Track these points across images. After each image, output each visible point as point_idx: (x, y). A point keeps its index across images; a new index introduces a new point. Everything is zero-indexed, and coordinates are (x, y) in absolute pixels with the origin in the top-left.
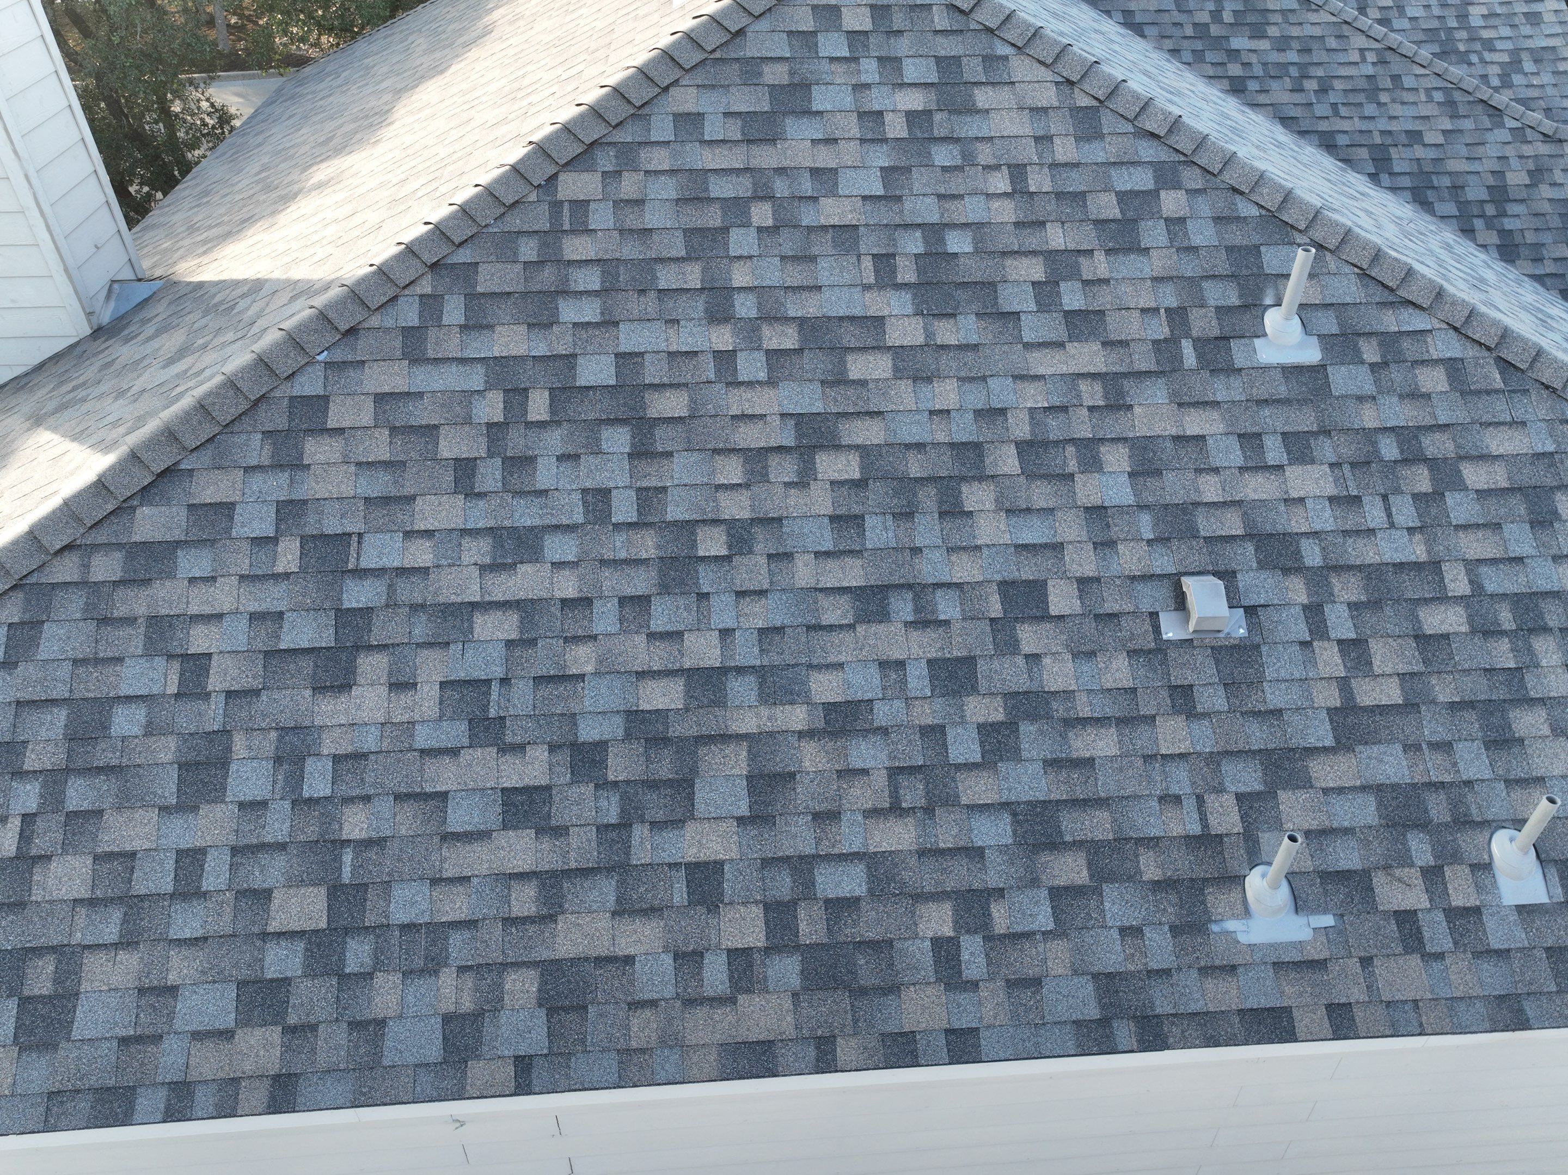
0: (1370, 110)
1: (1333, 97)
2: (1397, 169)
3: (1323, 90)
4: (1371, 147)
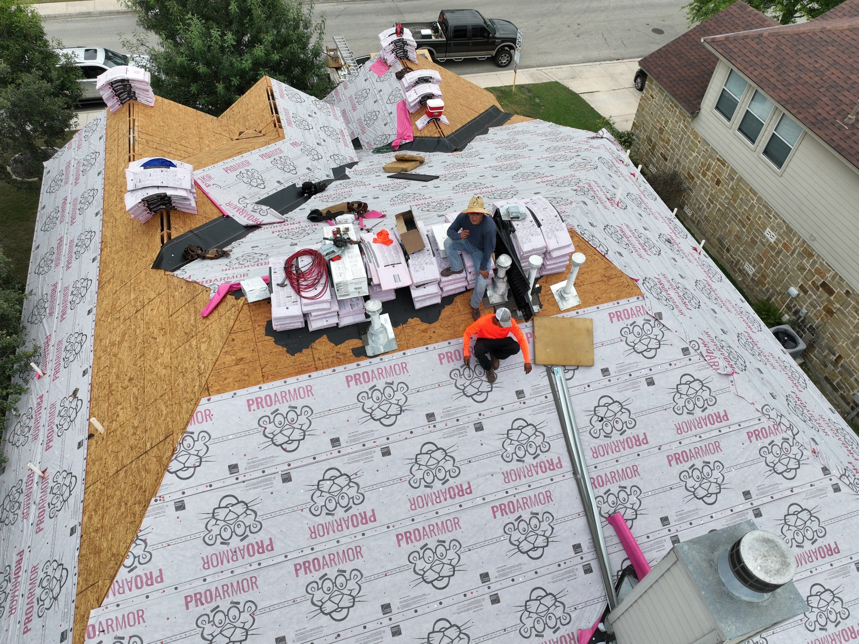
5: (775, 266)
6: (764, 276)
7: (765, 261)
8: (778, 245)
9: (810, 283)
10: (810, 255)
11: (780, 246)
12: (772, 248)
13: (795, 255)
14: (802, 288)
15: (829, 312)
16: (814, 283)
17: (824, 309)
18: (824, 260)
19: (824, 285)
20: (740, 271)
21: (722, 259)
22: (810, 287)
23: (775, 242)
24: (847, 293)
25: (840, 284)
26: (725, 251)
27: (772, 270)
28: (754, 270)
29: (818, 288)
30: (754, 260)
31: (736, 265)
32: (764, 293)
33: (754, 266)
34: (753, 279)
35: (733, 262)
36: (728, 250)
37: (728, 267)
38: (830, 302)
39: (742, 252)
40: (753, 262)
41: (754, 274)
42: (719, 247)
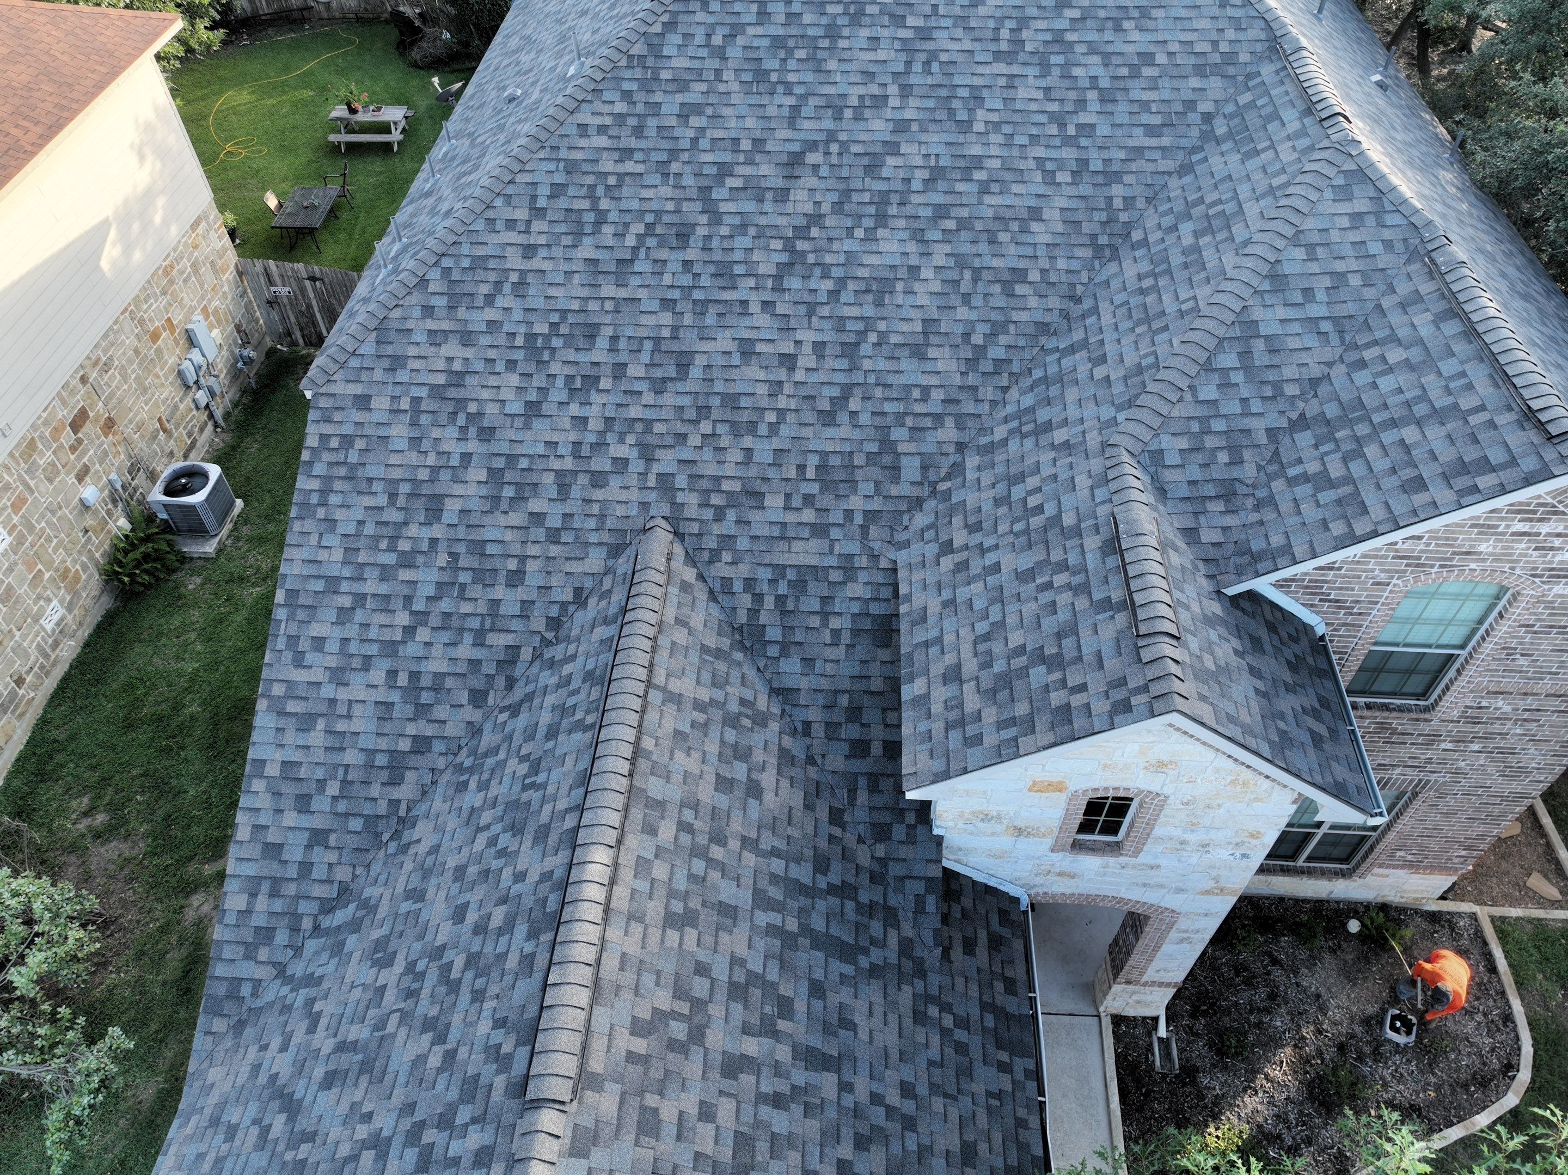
0: (1125, 325)
1: (1135, 301)
2: (1063, 361)
3: (1142, 292)
4: (1086, 339)
5: (49, 540)
6: (65, 574)
7: (40, 566)
8: (14, 526)
9: (72, 457)
10: (32, 445)
11: (16, 519)
12: (20, 540)
13: (32, 483)
14: (80, 478)
15: (109, 425)
16: (73, 449)
17: (106, 435)
18: (39, 417)
19: (76, 426)
20: (56, 644)
21: (36, 702)
22: (79, 458)
23: (10, 534)
24: (84, 380)
25: (73, 392)
26: (21, 692)
27: (55, 550)
28: (55, 602)
29: (79, 441)
30: (39, 597)
31: (47, 656)
32: (90, 577)
33: (49, 600)
34: (70, 609)
35: (42, 667)
36: (20, 682)
37: (50, 684)
38: (96, 420)
39: (24, 637)
40: (42, 603)
41: (61, 602)
42: (13, 712)
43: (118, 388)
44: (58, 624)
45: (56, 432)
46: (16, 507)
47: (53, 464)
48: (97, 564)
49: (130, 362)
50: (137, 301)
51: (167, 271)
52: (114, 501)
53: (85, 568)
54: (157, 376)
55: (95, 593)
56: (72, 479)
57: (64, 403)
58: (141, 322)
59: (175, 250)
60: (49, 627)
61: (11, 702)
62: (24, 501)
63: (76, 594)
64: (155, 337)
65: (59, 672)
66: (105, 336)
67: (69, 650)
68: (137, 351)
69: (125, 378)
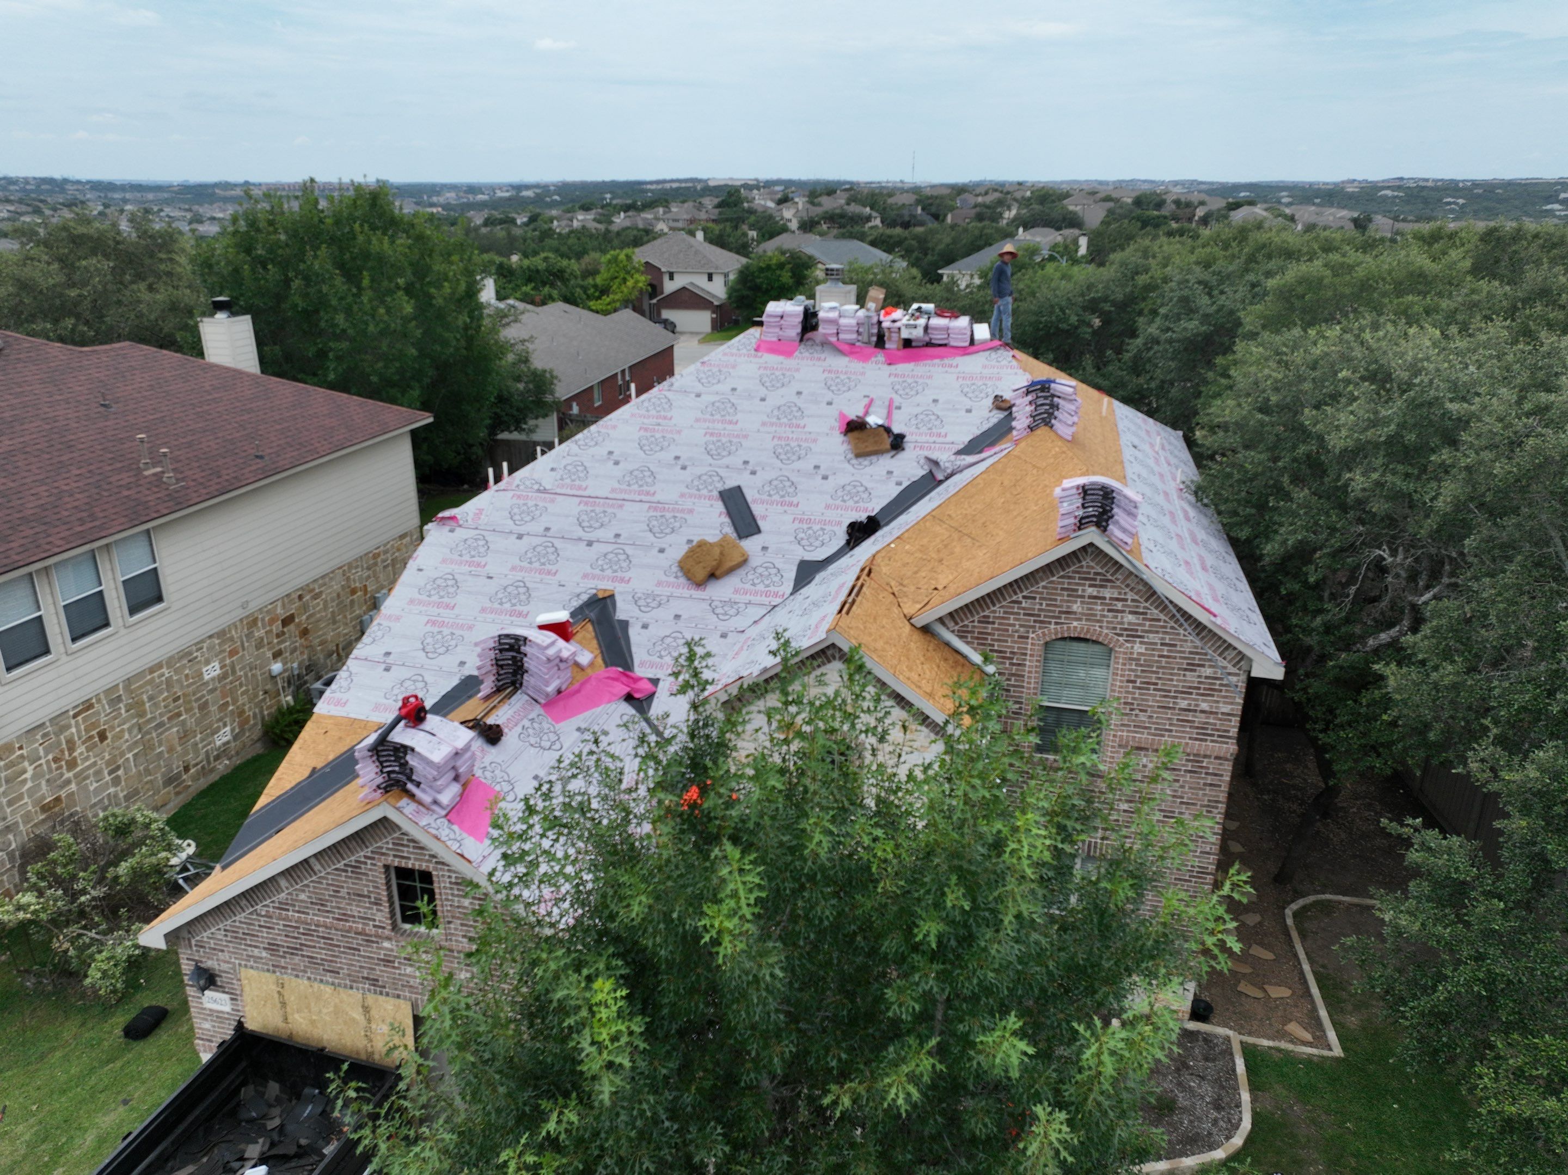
5: (241, 685)
6: (241, 714)
7: (229, 699)
8: (225, 665)
9: (275, 641)
10: (255, 621)
12: (225, 676)
13: (246, 644)
14: (275, 656)
15: (305, 632)
16: (278, 636)
17: (300, 638)
18: (266, 606)
19: (285, 622)
20: (217, 758)
21: (191, 790)
22: (279, 643)
23: (221, 668)
24: (300, 597)
25: (291, 602)
26: (185, 777)
27: (243, 694)
28: (228, 729)
29: (283, 633)
30: (220, 720)
31: (209, 763)
32: (255, 724)
33: (225, 725)
34: (235, 738)
35: (203, 768)
36: (187, 769)
37: (203, 783)
38: (299, 624)
39: (202, 740)
40: (221, 724)
41: (232, 730)
42: (175, 787)
43: (319, 612)
44: (224, 744)
45: (272, 622)
46: (233, 653)
47: (262, 639)
48: (263, 718)
49: (333, 600)
50: (350, 565)
51: (376, 556)
52: (289, 683)
53: (255, 715)
54: (345, 617)
55: (255, 737)
56: (269, 654)
57: (284, 606)
58: (348, 579)
59: (385, 545)
60: (218, 743)
61: (176, 779)
62: (237, 653)
63: (242, 731)
64: (353, 592)
65: (214, 777)
66: (323, 577)
67: (223, 766)
68: (338, 595)
69: (325, 608)
